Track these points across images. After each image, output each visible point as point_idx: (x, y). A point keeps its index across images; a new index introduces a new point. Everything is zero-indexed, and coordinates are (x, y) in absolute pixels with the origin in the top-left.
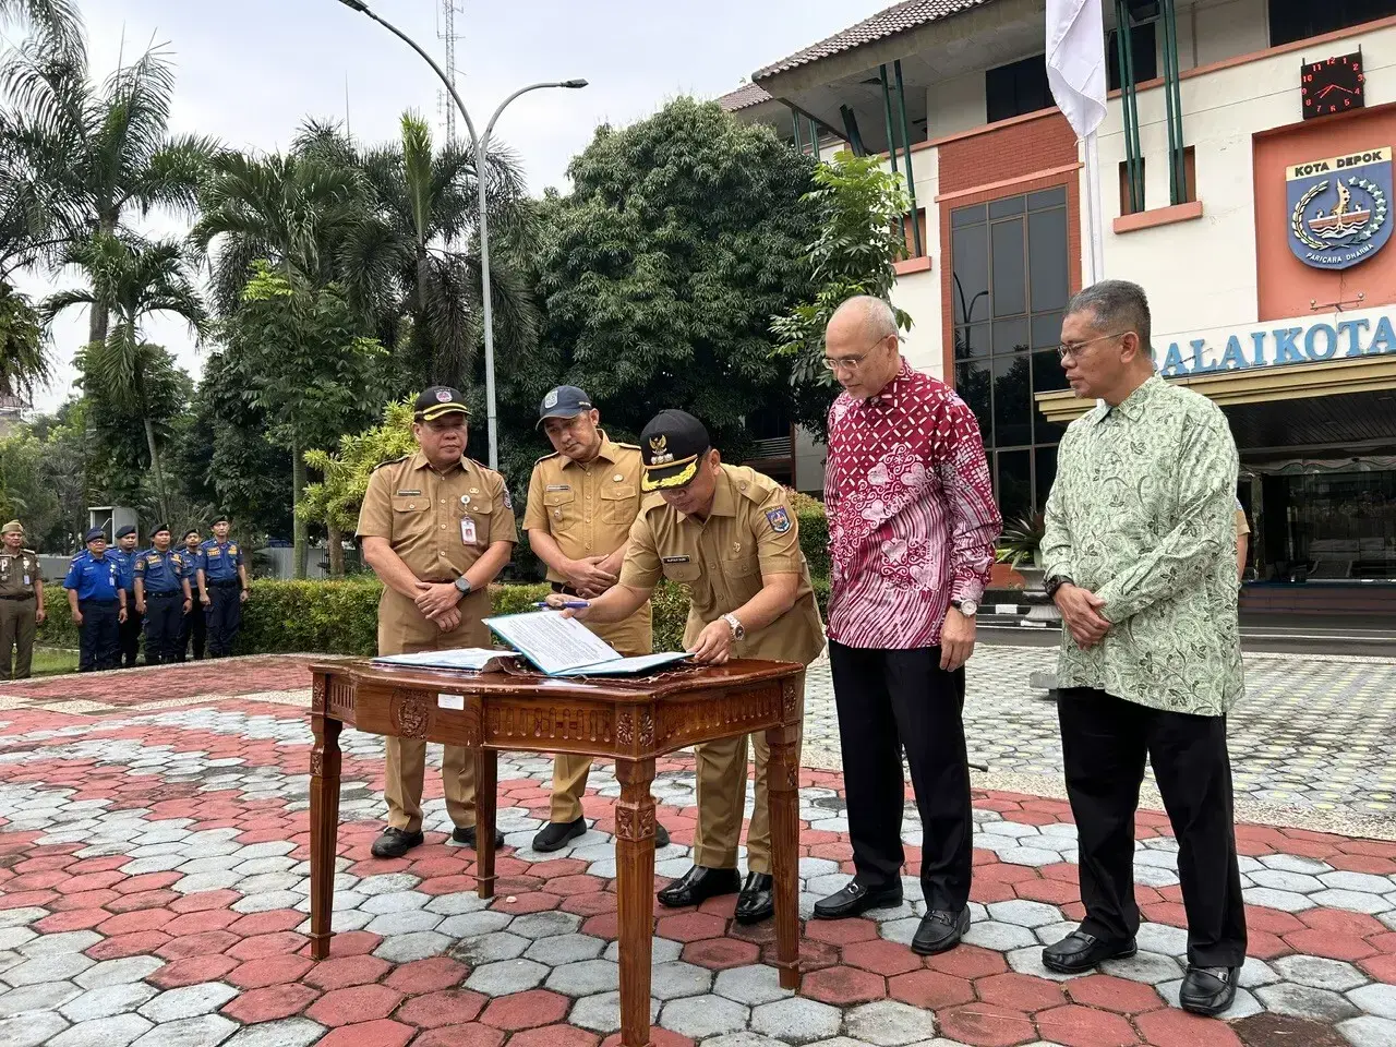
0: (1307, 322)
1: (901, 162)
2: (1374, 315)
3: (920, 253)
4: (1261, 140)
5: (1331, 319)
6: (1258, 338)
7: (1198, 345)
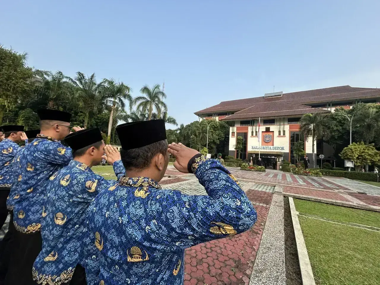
0: (265, 146)
1: (233, 128)
2: (270, 146)
3: (234, 136)
4: (262, 132)
5: (267, 146)
6: (261, 147)
7: (257, 147)
